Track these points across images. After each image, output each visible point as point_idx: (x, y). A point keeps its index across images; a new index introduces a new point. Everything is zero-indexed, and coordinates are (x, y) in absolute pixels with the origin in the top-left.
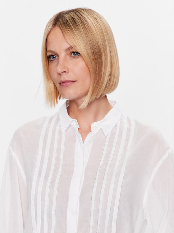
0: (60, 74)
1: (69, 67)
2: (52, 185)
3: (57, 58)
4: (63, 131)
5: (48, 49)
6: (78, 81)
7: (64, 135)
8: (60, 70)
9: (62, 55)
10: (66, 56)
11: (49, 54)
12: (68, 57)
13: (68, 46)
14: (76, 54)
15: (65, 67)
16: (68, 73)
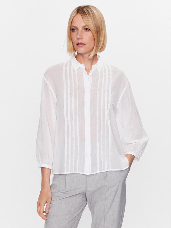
0: (78, 39)
1: (84, 36)
2: (75, 98)
3: (76, 30)
4: (76, 70)
5: (72, 25)
6: (87, 44)
7: (76, 72)
8: (79, 37)
9: (80, 29)
10: (82, 30)
11: (72, 28)
12: (83, 30)
13: (84, 25)
14: (87, 29)
15: (81, 36)
16: (82, 39)
